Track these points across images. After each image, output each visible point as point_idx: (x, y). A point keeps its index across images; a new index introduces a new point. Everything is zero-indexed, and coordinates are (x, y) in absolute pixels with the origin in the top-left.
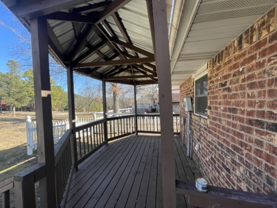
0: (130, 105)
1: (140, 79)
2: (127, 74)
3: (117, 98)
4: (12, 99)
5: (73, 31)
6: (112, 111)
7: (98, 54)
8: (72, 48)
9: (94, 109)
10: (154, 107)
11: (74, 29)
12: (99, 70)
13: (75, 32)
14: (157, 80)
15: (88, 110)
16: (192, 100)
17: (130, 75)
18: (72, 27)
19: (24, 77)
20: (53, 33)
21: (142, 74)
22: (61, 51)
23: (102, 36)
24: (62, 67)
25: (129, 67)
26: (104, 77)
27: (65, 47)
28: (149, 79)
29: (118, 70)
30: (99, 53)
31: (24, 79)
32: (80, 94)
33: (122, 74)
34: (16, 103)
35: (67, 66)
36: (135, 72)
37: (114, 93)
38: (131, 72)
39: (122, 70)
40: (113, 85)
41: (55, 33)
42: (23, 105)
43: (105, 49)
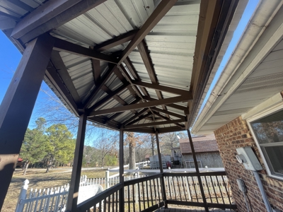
0: (147, 156)
1: (162, 126)
2: (147, 121)
3: (134, 150)
4: (29, 155)
5: (92, 74)
6: (128, 166)
7: (117, 100)
8: (89, 93)
9: (108, 163)
10: (176, 159)
11: (93, 71)
12: (117, 119)
13: (94, 76)
14: (183, 126)
15: (101, 165)
16: (254, 150)
17: (151, 122)
18: (91, 69)
19: (47, 132)
20: (67, 74)
21: (165, 120)
22: (75, 97)
23: (123, 80)
24: (75, 116)
25: (150, 113)
26: (121, 126)
27: (80, 92)
28: (173, 125)
29: (137, 118)
30: (119, 98)
31: (46, 134)
32: (95, 146)
33: (141, 122)
34: (31, 159)
35: (80, 114)
36: (156, 118)
37: (130, 144)
38: (152, 118)
39: (141, 117)
40: (129, 135)
41: (70, 75)
42: (38, 161)
43: (126, 94)
